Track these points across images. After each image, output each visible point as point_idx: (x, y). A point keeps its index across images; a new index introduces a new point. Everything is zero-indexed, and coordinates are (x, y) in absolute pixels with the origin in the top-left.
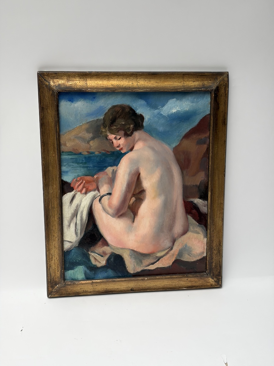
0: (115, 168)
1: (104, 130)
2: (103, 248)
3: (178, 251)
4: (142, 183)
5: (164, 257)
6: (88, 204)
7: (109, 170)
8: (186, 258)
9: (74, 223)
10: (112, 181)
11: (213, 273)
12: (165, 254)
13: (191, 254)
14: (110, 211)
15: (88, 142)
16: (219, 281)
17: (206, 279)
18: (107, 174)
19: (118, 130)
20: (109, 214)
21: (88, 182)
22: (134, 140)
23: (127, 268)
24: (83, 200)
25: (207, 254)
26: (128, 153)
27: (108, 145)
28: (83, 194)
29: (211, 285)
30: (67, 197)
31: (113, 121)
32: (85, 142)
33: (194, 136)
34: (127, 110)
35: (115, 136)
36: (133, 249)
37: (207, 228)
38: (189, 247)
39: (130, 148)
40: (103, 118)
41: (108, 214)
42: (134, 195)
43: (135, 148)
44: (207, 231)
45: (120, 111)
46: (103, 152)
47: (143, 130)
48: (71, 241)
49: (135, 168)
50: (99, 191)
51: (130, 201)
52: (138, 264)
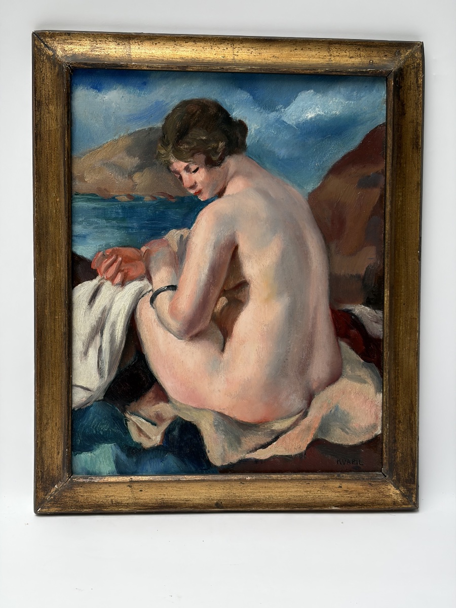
0: (184, 232)
1: (163, 152)
2: (157, 406)
3: (320, 421)
4: (242, 268)
5: (288, 433)
6: (127, 308)
7: (174, 235)
8: (338, 437)
9: (95, 347)
10: (178, 259)
11: (398, 475)
12: (291, 426)
13: (349, 429)
14: (175, 325)
15: (130, 176)
16: (412, 494)
17: (383, 487)
18: (168, 245)
19: (193, 153)
20: (170, 332)
21: (127, 260)
22: (226, 174)
23: (208, 454)
24: (116, 299)
25: (382, 429)
26: (214, 202)
27: (172, 183)
28: (117, 285)
29: (395, 503)
30: (83, 291)
31: (182, 133)
32: (123, 174)
33: (353, 170)
34: (213, 111)
35: (186, 164)
36: (222, 411)
37: (383, 370)
38: (343, 413)
39: (218, 190)
40: (161, 126)
41: (169, 330)
42: (224, 292)
43: (229, 191)
44: (382, 376)
45: (198, 112)
46: (161, 197)
47: (244, 154)
48: (88, 386)
49: (227, 234)
50: (150, 280)
51: (216, 304)
52: (231, 445)
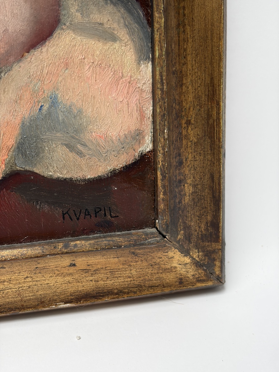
11: (187, 228)
13: (84, 145)
16: (214, 260)
17: (158, 256)
25: (155, 141)
29: (181, 281)
37: (152, 7)
44: (151, 23)
